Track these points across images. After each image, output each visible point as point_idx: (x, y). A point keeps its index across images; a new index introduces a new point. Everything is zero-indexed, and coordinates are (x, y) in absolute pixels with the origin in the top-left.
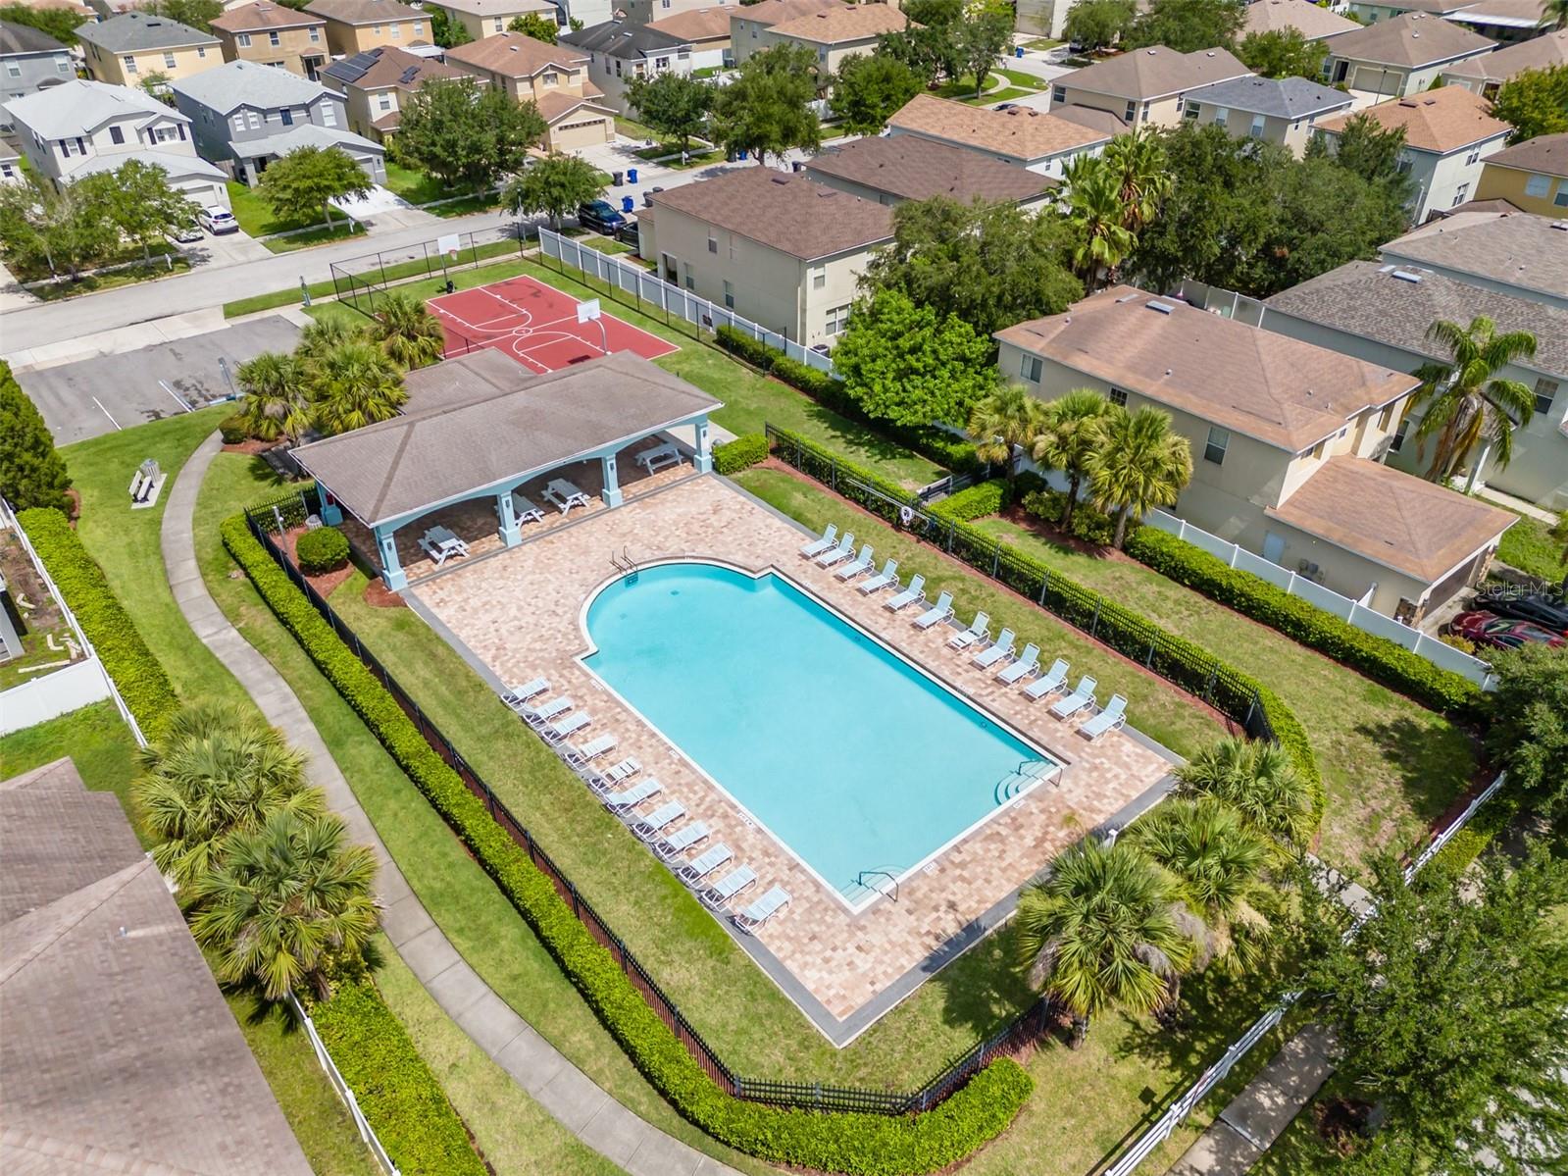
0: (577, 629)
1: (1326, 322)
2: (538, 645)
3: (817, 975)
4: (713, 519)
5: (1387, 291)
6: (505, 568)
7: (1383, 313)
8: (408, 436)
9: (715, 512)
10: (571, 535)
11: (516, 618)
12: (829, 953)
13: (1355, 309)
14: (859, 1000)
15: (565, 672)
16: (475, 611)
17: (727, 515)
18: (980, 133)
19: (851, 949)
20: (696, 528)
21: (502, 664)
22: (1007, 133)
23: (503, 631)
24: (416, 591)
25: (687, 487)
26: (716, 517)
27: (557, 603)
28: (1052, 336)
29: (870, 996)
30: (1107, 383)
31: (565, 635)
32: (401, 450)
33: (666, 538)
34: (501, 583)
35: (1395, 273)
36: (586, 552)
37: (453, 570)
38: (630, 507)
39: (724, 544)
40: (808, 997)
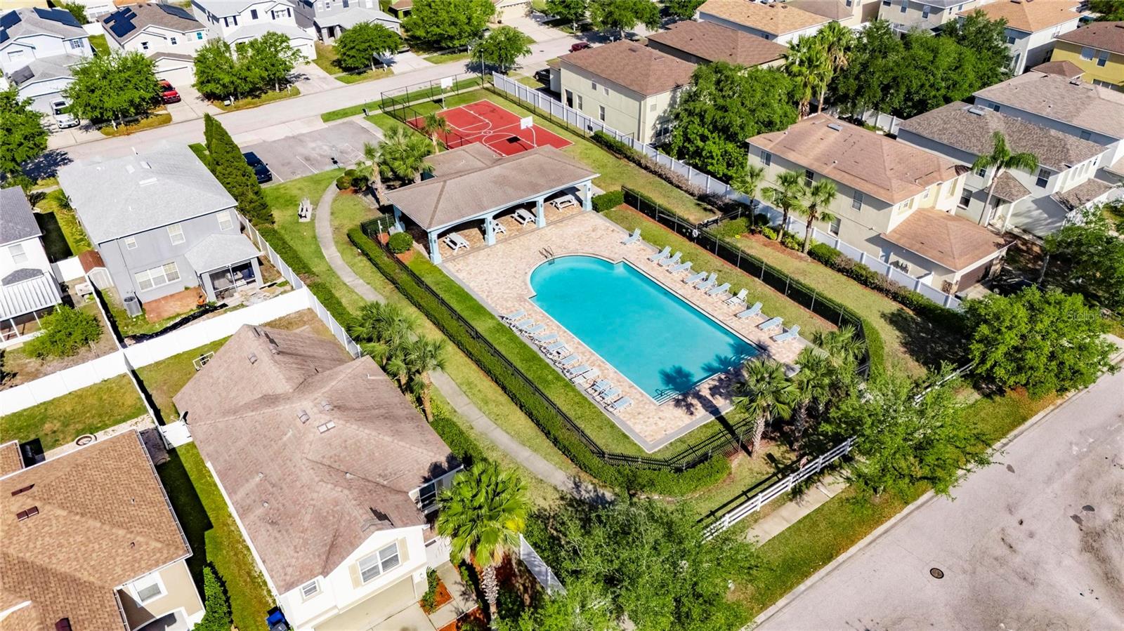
0: (526, 284)
1: (930, 137)
2: (507, 291)
3: (640, 427)
4: (593, 234)
5: (965, 120)
6: (489, 255)
7: (960, 132)
8: (443, 187)
9: (593, 231)
10: (520, 240)
11: (495, 279)
12: (646, 419)
13: (946, 129)
14: (659, 437)
15: (522, 303)
16: (476, 274)
17: (599, 233)
18: (752, 18)
19: (656, 418)
20: (584, 238)
21: (491, 299)
22: (769, 18)
23: (490, 284)
24: (446, 265)
25: (578, 218)
26: (594, 233)
27: (515, 272)
28: (777, 141)
29: (663, 436)
30: (803, 167)
31: (520, 287)
32: (440, 195)
33: (569, 243)
34: (487, 262)
35: (971, 110)
36: (529, 249)
37: (463, 255)
38: (549, 228)
39: (599, 247)
40: (637, 435)
